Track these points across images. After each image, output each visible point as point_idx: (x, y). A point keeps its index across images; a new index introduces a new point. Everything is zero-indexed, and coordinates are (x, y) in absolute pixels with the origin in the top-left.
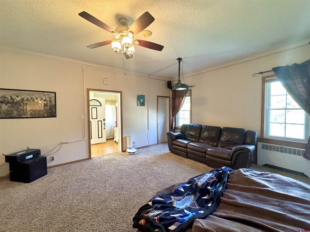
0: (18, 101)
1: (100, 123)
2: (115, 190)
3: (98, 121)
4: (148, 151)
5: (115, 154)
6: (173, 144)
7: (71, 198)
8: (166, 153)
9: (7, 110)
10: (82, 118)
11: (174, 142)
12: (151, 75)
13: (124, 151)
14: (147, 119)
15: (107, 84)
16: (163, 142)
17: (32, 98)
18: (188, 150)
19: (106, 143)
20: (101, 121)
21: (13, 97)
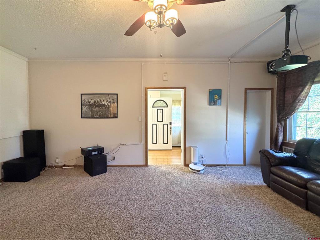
0: (92, 104)
1: (166, 126)
2: (151, 219)
3: (164, 124)
4: (223, 173)
5: (175, 167)
6: (271, 172)
7: (107, 207)
8: (256, 184)
9: (86, 111)
10: (139, 120)
11: (274, 169)
12: (232, 56)
13: (186, 165)
14: (225, 124)
15: (167, 80)
16: (254, 165)
17: (100, 100)
18: (309, 192)
19: (172, 151)
20: (167, 124)
21: (89, 100)
